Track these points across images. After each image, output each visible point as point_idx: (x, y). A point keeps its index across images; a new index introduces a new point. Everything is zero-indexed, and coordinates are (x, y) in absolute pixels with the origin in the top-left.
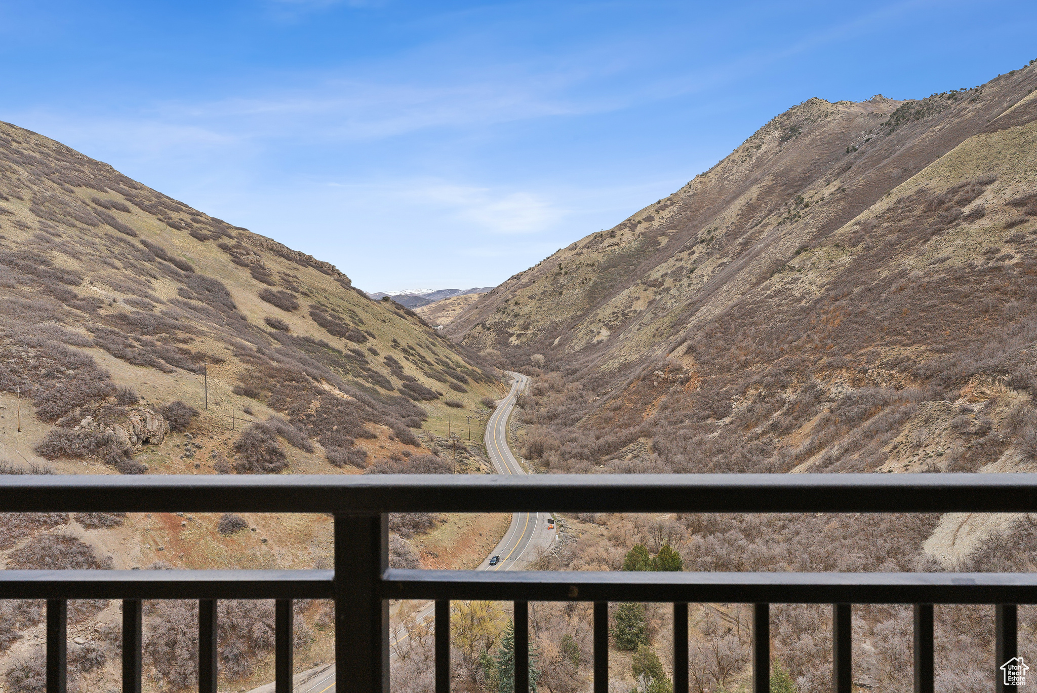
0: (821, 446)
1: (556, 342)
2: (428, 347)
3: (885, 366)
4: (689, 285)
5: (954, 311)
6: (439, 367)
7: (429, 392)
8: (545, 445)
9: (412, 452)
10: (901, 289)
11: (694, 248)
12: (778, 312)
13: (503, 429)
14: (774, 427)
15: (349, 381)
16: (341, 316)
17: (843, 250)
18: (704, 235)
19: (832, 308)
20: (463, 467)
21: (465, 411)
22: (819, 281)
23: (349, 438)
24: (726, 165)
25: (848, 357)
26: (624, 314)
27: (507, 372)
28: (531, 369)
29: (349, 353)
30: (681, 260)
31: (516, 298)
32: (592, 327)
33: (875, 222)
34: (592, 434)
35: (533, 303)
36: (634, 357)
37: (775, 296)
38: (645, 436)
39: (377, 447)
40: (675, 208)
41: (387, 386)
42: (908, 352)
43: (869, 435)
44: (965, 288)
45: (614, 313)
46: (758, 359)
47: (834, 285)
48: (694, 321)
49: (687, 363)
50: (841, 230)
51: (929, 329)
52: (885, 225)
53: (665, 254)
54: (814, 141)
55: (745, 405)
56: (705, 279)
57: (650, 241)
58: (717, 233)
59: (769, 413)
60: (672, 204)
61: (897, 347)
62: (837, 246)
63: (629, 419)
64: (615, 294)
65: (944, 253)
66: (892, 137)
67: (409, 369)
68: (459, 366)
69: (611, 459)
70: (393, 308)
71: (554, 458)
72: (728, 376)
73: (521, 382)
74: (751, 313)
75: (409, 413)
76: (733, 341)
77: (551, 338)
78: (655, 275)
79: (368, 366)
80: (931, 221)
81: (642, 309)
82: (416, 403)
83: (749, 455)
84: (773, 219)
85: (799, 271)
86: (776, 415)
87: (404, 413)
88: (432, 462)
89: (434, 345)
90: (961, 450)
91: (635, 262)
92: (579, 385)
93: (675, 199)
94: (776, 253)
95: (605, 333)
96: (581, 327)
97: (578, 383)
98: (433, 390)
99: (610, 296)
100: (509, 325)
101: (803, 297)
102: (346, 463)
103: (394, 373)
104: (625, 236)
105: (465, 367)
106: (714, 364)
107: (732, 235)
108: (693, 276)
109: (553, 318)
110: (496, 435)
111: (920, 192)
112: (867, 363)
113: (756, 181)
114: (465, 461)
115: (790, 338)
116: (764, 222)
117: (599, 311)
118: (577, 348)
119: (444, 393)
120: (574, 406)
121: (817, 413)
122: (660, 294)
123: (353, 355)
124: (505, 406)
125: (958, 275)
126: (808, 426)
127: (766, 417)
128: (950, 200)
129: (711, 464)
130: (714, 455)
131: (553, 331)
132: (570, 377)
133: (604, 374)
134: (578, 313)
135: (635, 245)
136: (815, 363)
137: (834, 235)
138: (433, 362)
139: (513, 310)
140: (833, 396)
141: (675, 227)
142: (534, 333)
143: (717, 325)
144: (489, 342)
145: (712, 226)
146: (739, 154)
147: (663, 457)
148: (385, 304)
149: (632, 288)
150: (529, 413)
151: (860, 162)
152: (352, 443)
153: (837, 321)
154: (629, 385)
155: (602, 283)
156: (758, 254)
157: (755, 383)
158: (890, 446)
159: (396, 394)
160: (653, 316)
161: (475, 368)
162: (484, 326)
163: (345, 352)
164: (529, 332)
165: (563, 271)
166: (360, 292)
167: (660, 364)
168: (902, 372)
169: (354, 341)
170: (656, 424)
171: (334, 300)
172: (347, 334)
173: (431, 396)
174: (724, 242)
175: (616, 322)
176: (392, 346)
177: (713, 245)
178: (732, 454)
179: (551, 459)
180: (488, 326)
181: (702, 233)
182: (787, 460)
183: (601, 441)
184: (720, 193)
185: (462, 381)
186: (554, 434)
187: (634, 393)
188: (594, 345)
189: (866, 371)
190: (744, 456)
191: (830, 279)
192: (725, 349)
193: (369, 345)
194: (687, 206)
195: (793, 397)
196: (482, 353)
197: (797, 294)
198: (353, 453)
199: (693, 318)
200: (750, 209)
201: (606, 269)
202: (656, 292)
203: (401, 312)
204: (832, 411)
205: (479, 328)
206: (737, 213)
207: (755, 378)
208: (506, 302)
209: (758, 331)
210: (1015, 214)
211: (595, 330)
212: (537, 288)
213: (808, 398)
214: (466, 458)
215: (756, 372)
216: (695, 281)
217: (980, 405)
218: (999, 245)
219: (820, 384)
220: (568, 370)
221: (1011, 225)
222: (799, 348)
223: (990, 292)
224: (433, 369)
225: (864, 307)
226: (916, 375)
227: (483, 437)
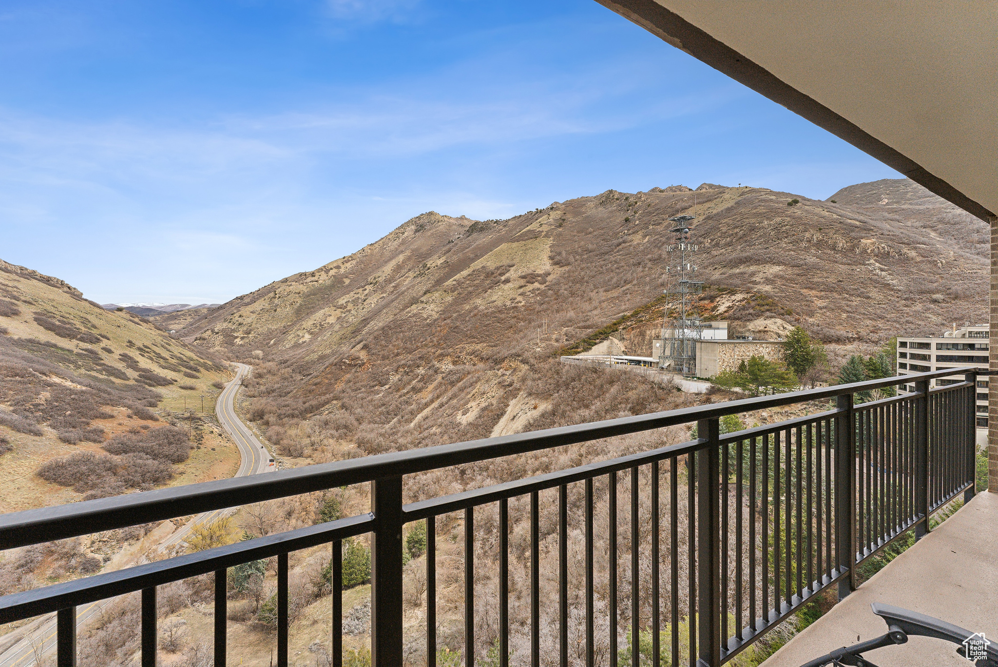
0: (438, 397)
1: (272, 342)
2: (163, 346)
3: (468, 354)
4: (363, 309)
5: (498, 327)
6: (174, 361)
7: (165, 380)
8: (265, 411)
9: (150, 425)
10: (475, 315)
11: (366, 287)
12: (415, 326)
13: (231, 402)
14: (413, 389)
15: (81, 374)
16: (72, 321)
17: (448, 293)
18: (372, 280)
19: (443, 324)
20: (198, 432)
21: (198, 392)
22: (436, 309)
23: (84, 420)
24: (384, 241)
25: (451, 350)
26: (321, 325)
27: (233, 363)
28: (253, 361)
29: (81, 351)
30: (358, 293)
31: (240, 313)
32: (299, 333)
33: (463, 280)
34: (301, 400)
35: (254, 316)
36: (328, 351)
37: (413, 317)
38: (336, 399)
39: (115, 425)
40: (354, 262)
41: (123, 377)
42: (479, 347)
43: (461, 390)
44: (503, 316)
45: (314, 324)
46: (404, 352)
47: (444, 312)
48: (366, 330)
49: (363, 355)
50: (447, 283)
51: (487, 336)
52: (468, 282)
53: (348, 290)
54: (432, 234)
55: (397, 377)
56: (373, 306)
57: (338, 281)
58: (380, 279)
59: (411, 381)
60: (352, 260)
61: (474, 344)
62: (445, 291)
63: (326, 390)
64: (315, 312)
65: (494, 298)
66: (470, 238)
67: (144, 363)
68: (192, 360)
69: (314, 415)
70: (128, 316)
71: (272, 419)
72: (387, 362)
73: (244, 370)
74: (400, 326)
75: (145, 396)
76: (390, 341)
77: (267, 340)
78: (342, 301)
79: (102, 362)
80: (488, 282)
81: (333, 322)
82: (152, 388)
83: (399, 405)
84: (411, 274)
85: (426, 303)
86: (414, 382)
87: (140, 396)
88: (170, 431)
89: (169, 345)
90: (502, 393)
91: (329, 293)
92: (290, 370)
93: (354, 257)
94: (413, 293)
95: (307, 337)
96: (290, 333)
97: (289, 369)
98: (169, 378)
99: (312, 313)
100: (234, 331)
101: (428, 318)
102: (81, 441)
103: (129, 367)
104: (322, 276)
105: (198, 361)
106: (379, 355)
107: (388, 281)
108: (365, 303)
109: (270, 326)
110: (226, 407)
111: (483, 267)
112: (460, 353)
113: (402, 252)
114: (200, 427)
115: (421, 340)
116: (406, 275)
117: (303, 323)
118: (287, 346)
119: (178, 380)
120: (286, 384)
121: (435, 380)
122: (344, 313)
123: (85, 353)
124: (232, 388)
125: (500, 309)
126: (431, 387)
127: (409, 383)
128: (496, 273)
129: (378, 413)
130: (380, 407)
131: (269, 335)
132: (283, 365)
133: (307, 363)
134: (288, 324)
135: (328, 282)
136: (434, 353)
137: (444, 286)
138: (168, 358)
139: (237, 321)
140: (443, 370)
141: (354, 274)
142: (254, 337)
143: (381, 332)
144: (217, 343)
145: (377, 275)
146: (392, 235)
147: (349, 411)
148: (119, 313)
149: (326, 309)
150: (251, 391)
151: (455, 249)
152: (88, 424)
153: (445, 331)
154: (325, 368)
155: (305, 305)
156: (403, 293)
157: (403, 365)
158: (471, 394)
159: (132, 382)
160: (340, 326)
161: (206, 361)
162: (213, 331)
163: (76, 351)
164: (250, 336)
165: (277, 296)
166: (92, 303)
167: (346, 355)
168: (476, 357)
169: (86, 342)
170: (343, 392)
171: (64, 309)
172: (79, 337)
173: (165, 382)
174: (384, 284)
175: (315, 330)
176: (127, 346)
177: (377, 286)
178: (390, 406)
179: (270, 419)
180: (216, 331)
181: (370, 279)
182: (421, 406)
183: (307, 405)
184: (381, 256)
185: (195, 371)
186: (273, 403)
187: (329, 373)
188: (300, 344)
189: (459, 357)
190: (397, 406)
191: (442, 308)
192: (385, 346)
193: (102, 345)
194: (362, 262)
195: (423, 372)
196: (211, 350)
197: (425, 316)
198: (89, 432)
199: (366, 328)
200: (399, 268)
201: (309, 296)
202: (342, 312)
203: (136, 319)
204: (443, 378)
205: (209, 332)
206: (390, 269)
207: (403, 362)
208: (232, 315)
209: (404, 336)
210: (522, 282)
211: (301, 335)
212: (258, 306)
213: (431, 372)
214: (201, 425)
215: (403, 359)
216: (366, 306)
217: (510, 372)
218: (516, 296)
219: (437, 365)
220: (281, 360)
221: (521, 287)
222: (426, 345)
223: (513, 318)
224: (167, 362)
225: (458, 324)
226: (482, 358)
227: (214, 409)
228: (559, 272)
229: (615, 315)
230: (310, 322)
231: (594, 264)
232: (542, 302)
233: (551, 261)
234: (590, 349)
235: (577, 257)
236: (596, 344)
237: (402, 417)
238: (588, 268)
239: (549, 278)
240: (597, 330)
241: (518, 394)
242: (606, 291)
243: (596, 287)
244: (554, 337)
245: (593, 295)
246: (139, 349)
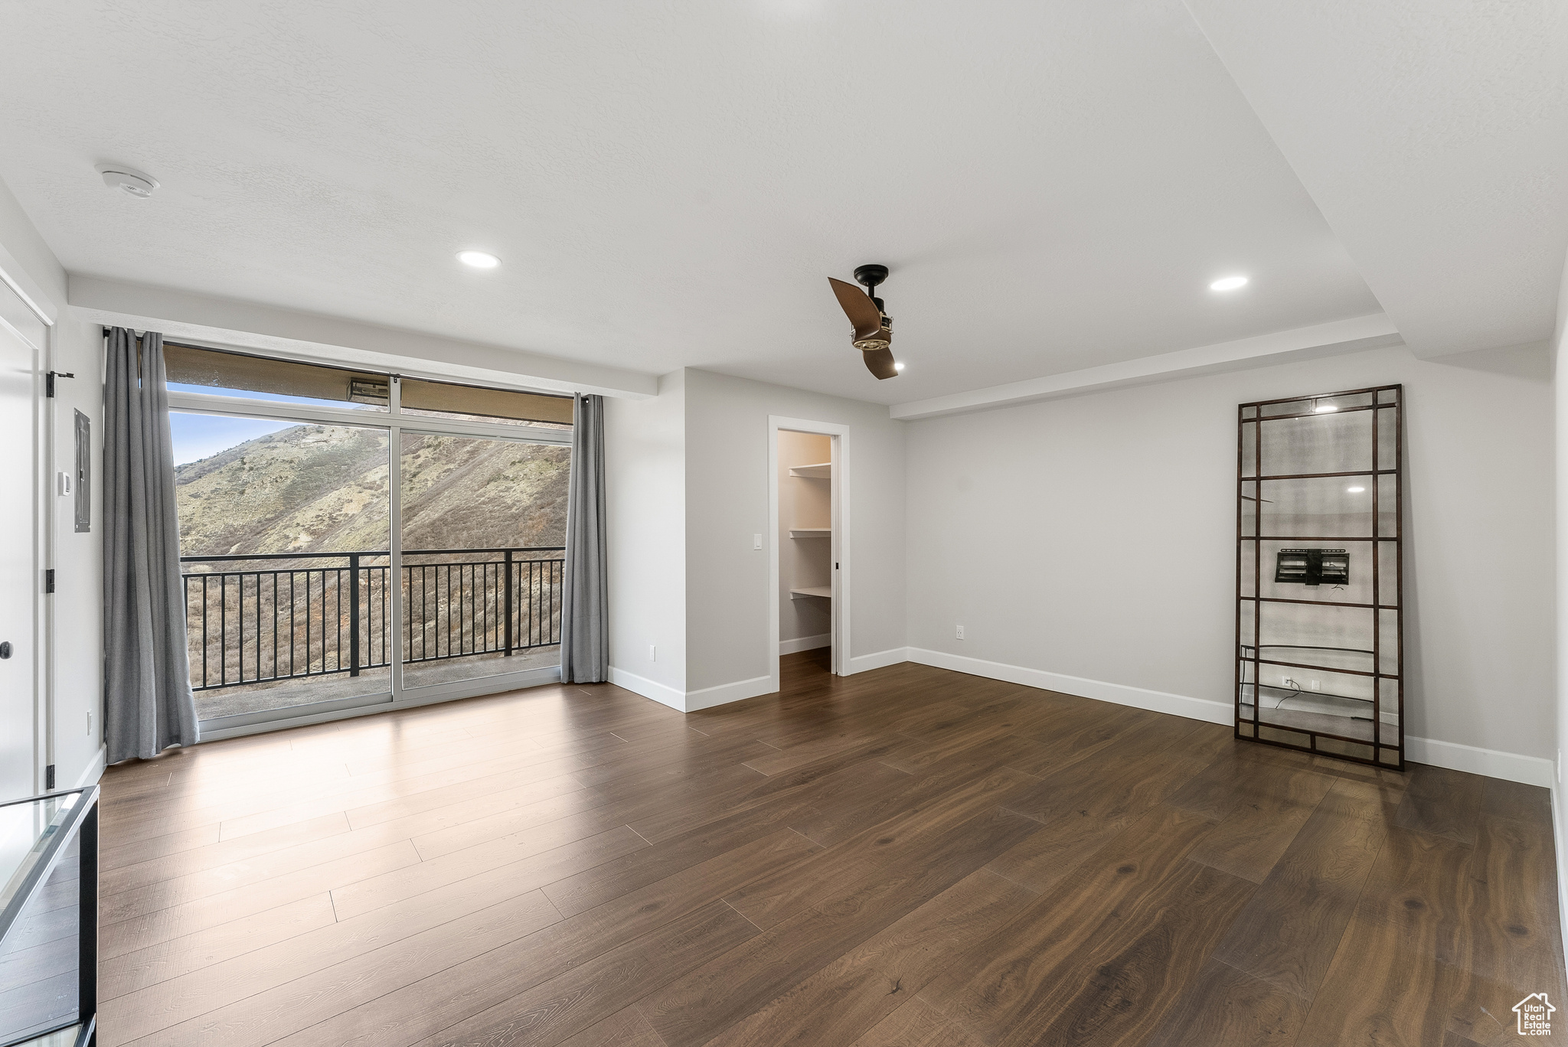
1: (233, 549)
4: (411, 489)
11: (420, 452)
12: (491, 518)
17: (551, 464)
18: (431, 440)
19: (538, 514)
22: (529, 490)
26: (331, 518)
32: (287, 532)
35: (198, 502)
37: (489, 502)
45: (318, 516)
47: (542, 494)
48: (411, 525)
56: (429, 484)
57: (367, 441)
62: (547, 460)
64: (321, 495)
74: (464, 519)
76: (444, 545)
77: (225, 545)
78: (372, 477)
81: (355, 512)
85: (513, 480)
91: (349, 461)
94: (498, 463)
95: (304, 539)
96: (270, 532)
99: (314, 497)
101: (514, 504)
104: (337, 432)
108: (415, 480)
109: (230, 521)
115: (499, 541)
117: (297, 514)
122: (377, 497)
131: (230, 536)
134: (268, 516)
135: (349, 444)
137: (545, 451)
142: (197, 540)
143: (429, 529)
149: (343, 490)
153: (541, 526)
155: (303, 483)
156: (481, 463)
160: (366, 520)
164: (189, 538)
165: (247, 467)
175: (320, 526)
177: (440, 451)
191: (539, 489)
197: (509, 502)
201: (310, 467)
202: (373, 495)
211: (291, 536)
216: (418, 486)
230: (311, 514)
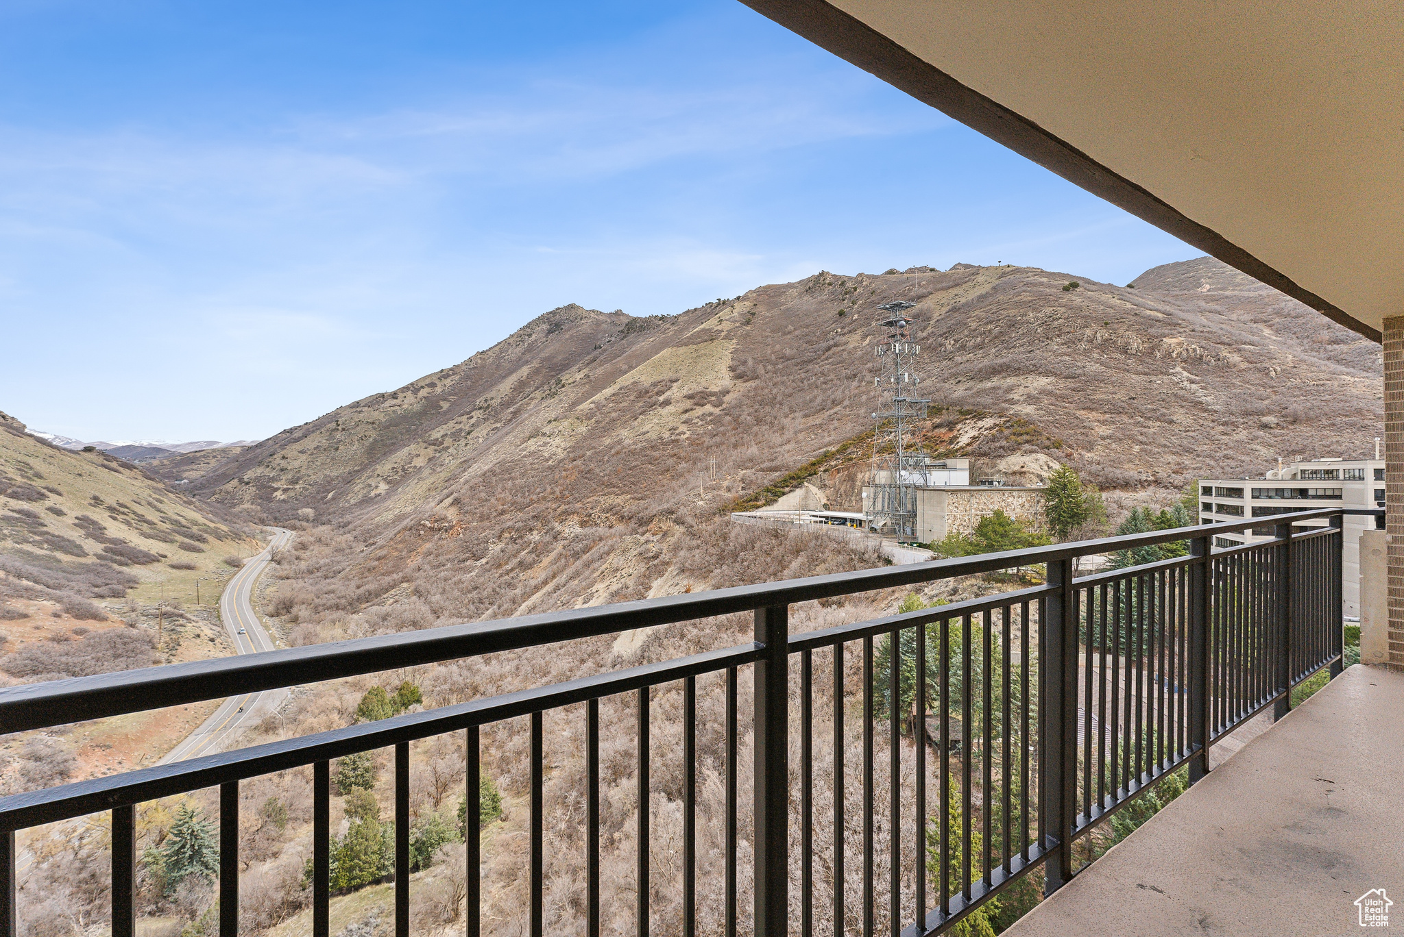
0: (554, 577)
1: (330, 496)
2: (150, 504)
3: (603, 511)
4: (466, 445)
5: (649, 470)
6: (166, 526)
7: (146, 555)
8: (296, 600)
9: (90, 628)
10: (618, 453)
11: (473, 414)
12: (531, 470)
13: (248, 587)
14: (521, 564)
17: (582, 421)
18: (481, 403)
19: (570, 466)
20: (174, 636)
21: (198, 573)
22: (563, 445)
24: (503, 347)
25: (579, 505)
26: (403, 470)
27: (268, 528)
28: (298, 523)
29: (11, 514)
30: (460, 423)
31: (283, 453)
32: (370, 482)
33: (604, 402)
34: (353, 584)
35: (304, 457)
36: (409, 509)
37: (529, 456)
38: (408, 581)
39: (27, 629)
40: (457, 377)
41: (76, 551)
42: (619, 500)
43: (587, 565)
44: (656, 454)
45: (393, 468)
46: (512, 508)
47: (574, 448)
48: (466, 476)
49: (452, 514)
50: (581, 407)
51: (633, 483)
52: (611, 405)
53: (446, 417)
54: (572, 336)
55: (499, 547)
56: (481, 440)
57: (432, 404)
58: (493, 402)
59: (518, 552)
60: (453, 374)
61: (612, 496)
62: (578, 418)
63: (393, 567)
64: (396, 450)
65: (646, 428)
66: (623, 341)
67: (115, 529)
68: (196, 523)
69: (371, 606)
70: (101, 460)
71: (304, 612)
72: (487, 523)
73: (282, 539)
74: (509, 470)
75: (108, 581)
76: (493, 493)
77: (323, 492)
78: (436, 434)
79: (44, 529)
80: (640, 404)
81: (422, 465)
82: (124, 569)
83: (498, 589)
84: (538, 394)
85: (549, 436)
86: (523, 553)
87: (99, 581)
88: (121, 636)
89: (161, 502)
90: (643, 570)
91: (417, 422)
92: (349, 537)
93: (457, 371)
94: (537, 421)
95: (383, 487)
96: (358, 481)
98: (153, 552)
99: (391, 452)
100: (273, 479)
101: (551, 458)
103: (89, 536)
104: (408, 398)
105: (205, 525)
106: (475, 513)
107: (505, 405)
108: (469, 437)
109: (327, 472)
110: (238, 595)
111: (635, 383)
112: (592, 508)
113: (527, 362)
114: (179, 629)
115: (538, 490)
116: (531, 396)
117: (378, 466)
118: (352, 502)
119: (169, 555)
120: (339, 558)
121: (554, 549)
122: (439, 452)
123: (17, 516)
124: (256, 564)
125: (653, 444)
126: (546, 561)
127: (515, 556)
128: (653, 391)
129: (467, 600)
130: (470, 592)
131: (328, 485)
132: (342, 530)
133: (377, 526)
134: (356, 468)
135: (417, 407)
136: (555, 510)
137: (576, 411)
138: (156, 521)
139: (279, 465)
140: (566, 535)
141: (456, 394)
142: (303, 488)
143: (482, 480)
144: (247, 497)
145: (488, 396)
146: (514, 338)
147: (423, 599)
148: (87, 455)
149: (412, 446)
150: (286, 569)
151: (602, 357)
153: (573, 477)
154: (396, 535)
155: (382, 440)
156: (522, 422)
157: (509, 528)
158: (600, 572)
159: (90, 560)
160: (431, 471)
161: (219, 525)
162: (241, 481)
163: (2, 513)
164: (298, 486)
165: (340, 428)
166: (40, 441)
167: (427, 515)
168: (614, 515)
169: (20, 499)
172: (9, 491)
173: (147, 559)
174: (499, 409)
175: (395, 477)
177: (489, 412)
178: (484, 590)
179: (300, 613)
180: (246, 480)
181: (479, 402)
182: (528, 590)
183: (362, 590)
184: (496, 369)
185: (198, 540)
186: (310, 588)
187: (400, 542)
188: (371, 499)
189: (591, 515)
190: (494, 590)
191: (571, 444)
192: (487, 500)
193: (48, 503)
194: (467, 377)
195: (537, 538)
197: (547, 455)
199: (466, 473)
200: (521, 385)
201: (388, 427)
202: (436, 450)
203: (114, 465)
204: (564, 547)
205: (235, 482)
206: (511, 386)
207: (509, 524)
208: (271, 455)
209: (514, 485)
210: (688, 404)
211: (373, 484)
212: (310, 443)
213: (548, 538)
214: (181, 625)
215: (509, 520)
217: (658, 537)
218: (678, 425)
219: (557, 526)
220: (339, 523)
221: (686, 411)
222: (544, 498)
223: (672, 456)
224: (155, 529)
225: (592, 466)
226: (622, 517)
227: (218, 599)
228: (742, 389)
229: (814, 451)
230: (388, 466)
231: (792, 377)
232: (715, 433)
233: (731, 374)
234: (776, 501)
235: (769, 367)
236: (784, 494)
237: (499, 607)
238: (783, 382)
239: (727, 398)
240: (787, 472)
241: (666, 570)
242: (806, 416)
243: (792, 411)
244: (726, 484)
245: (787, 421)
246: (110, 509)
